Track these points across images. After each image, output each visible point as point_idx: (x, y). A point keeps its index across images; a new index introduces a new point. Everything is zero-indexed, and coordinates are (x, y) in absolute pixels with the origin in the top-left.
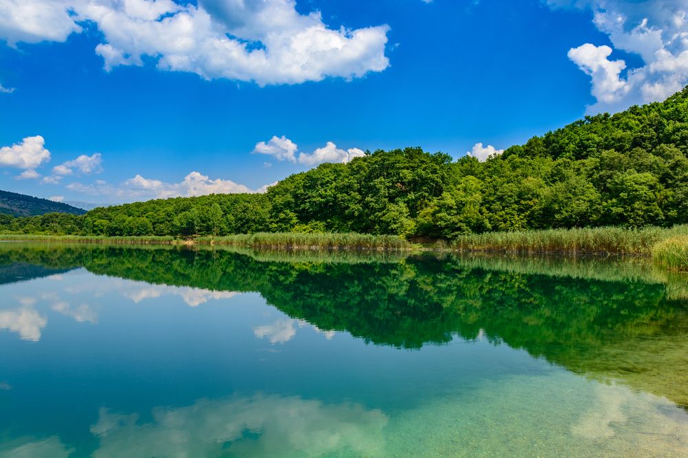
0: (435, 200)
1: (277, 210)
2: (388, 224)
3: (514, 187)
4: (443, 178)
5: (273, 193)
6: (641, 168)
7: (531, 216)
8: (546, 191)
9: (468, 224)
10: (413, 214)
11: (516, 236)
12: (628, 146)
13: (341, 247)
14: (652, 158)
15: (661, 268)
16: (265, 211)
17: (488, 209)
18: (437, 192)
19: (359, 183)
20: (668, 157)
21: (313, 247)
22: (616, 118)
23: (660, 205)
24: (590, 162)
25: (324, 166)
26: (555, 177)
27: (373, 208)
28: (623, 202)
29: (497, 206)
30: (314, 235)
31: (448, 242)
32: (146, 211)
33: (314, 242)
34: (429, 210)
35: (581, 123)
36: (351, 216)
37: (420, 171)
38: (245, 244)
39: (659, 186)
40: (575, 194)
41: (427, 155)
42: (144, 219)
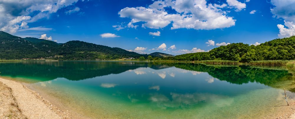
0: (245, 54)
1: (211, 55)
2: (235, 58)
3: (262, 51)
4: (247, 49)
5: (210, 52)
6: (285, 49)
7: (265, 58)
8: (268, 53)
9: (252, 59)
10: (241, 56)
11: (262, 61)
12: (283, 45)
13: (225, 63)
14: (287, 47)
15: (288, 68)
16: (209, 56)
17: (257, 56)
18: (246, 52)
19: (229, 50)
20: (290, 48)
21: (219, 63)
22: (281, 39)
23: (288, 56)
24: (277, 47)
25: (221, 46)
26: (270, 50)
27: (232, 55)
28: (282, 55)
29: (258, 55)
30: (219, 61)
31: (248, 62)
32: (185, 56)
33: (219, 62)
34: (244, 56)
35: (275, 40)
36: (227, 57)
37: (242, 47)
38: (204, 62)
39: (288, 53)
40: (274, 53)
41: (244, 44)
42: (185, 57)
